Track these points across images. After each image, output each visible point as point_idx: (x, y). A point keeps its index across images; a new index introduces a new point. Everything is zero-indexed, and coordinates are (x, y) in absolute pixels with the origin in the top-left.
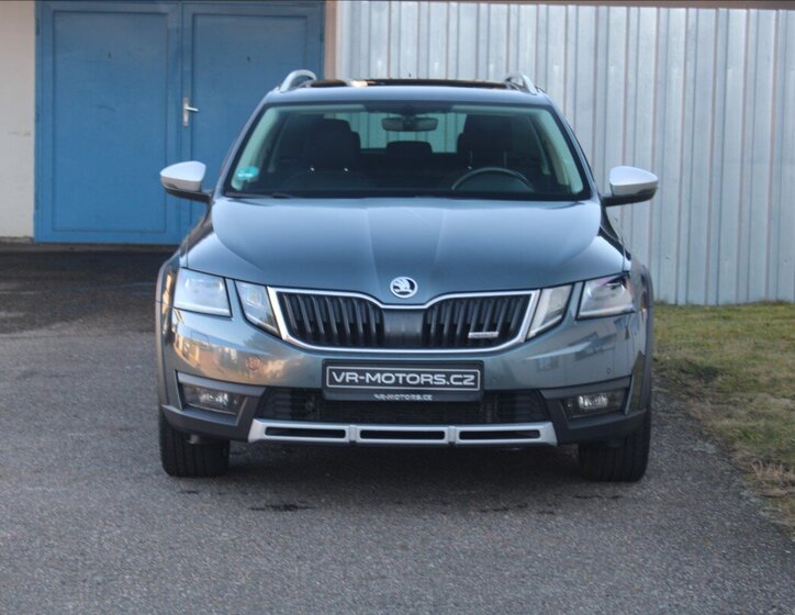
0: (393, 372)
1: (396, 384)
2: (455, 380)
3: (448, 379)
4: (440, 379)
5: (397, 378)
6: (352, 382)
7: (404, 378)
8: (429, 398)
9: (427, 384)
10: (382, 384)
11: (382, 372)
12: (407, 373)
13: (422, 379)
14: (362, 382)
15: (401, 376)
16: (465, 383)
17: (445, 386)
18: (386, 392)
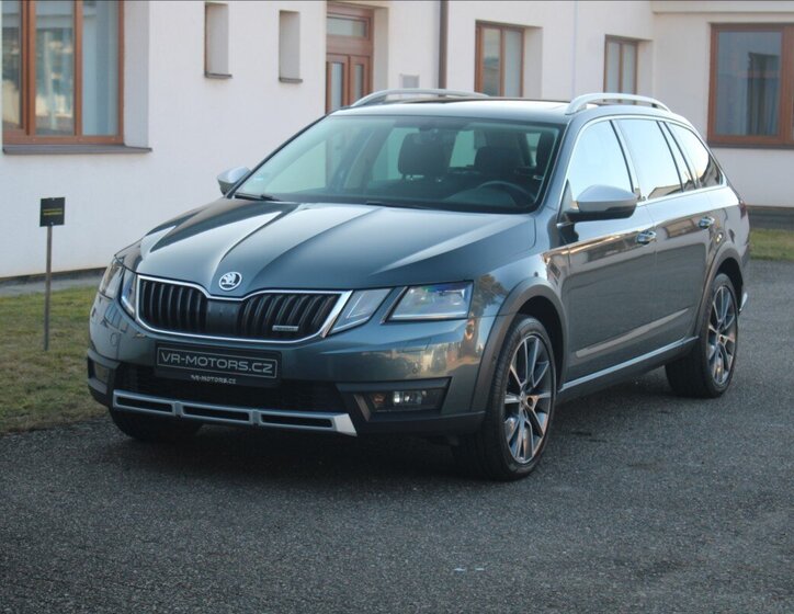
0: (207, 356)
1: (208, 367)
2: (256, 367)
3: (250, 366)
4: (244, 366)
5: (210, 362)
6: (175, 362)
7: (215, 362)
8: (233, 381)
9: (233, 369)
10: (198, 366)
11: (199, 356)
12: (218, 358)
13: (229, 364)
14: (183, 363)
15: (213, 360)
16: (264, 371)
17: (247, 372)
18: (201, 374)
